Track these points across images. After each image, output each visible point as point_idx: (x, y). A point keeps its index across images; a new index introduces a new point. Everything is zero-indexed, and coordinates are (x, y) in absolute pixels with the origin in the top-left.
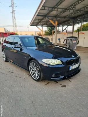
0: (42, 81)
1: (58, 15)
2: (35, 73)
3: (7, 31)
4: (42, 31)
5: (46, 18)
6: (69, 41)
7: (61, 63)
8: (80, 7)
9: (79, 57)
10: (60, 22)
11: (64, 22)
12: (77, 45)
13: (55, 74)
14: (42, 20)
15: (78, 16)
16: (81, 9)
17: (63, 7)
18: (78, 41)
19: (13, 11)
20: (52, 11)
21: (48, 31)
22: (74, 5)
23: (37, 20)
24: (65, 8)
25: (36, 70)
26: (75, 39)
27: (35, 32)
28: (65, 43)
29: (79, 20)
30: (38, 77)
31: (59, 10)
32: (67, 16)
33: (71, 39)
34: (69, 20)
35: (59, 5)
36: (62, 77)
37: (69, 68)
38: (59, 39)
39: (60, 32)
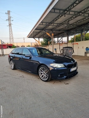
0: (50, 81)
1: (54, 28)
2: (44, 75)
3: (4, 43)
4: (39, 42)
5: (44, 31)
6: (65, 50)
7: (64, 67)
8: (73, 22)
9: (76, 62)
10: (56, 34)
11: (59, 34)
12: (73, 54)
13: (61, 75)
14: (39, 33)
15: (71, 29)
16: (73, 23)
17: (58, 22)
18: (73, 51)
19: (10, 25)
20: (49, 26)
21: (44, 42)
22: (67, 21)
23: (34, 33)
24: (60, 23)
25: (45, 73)
26: (70, 49)
27: (31, 43)
28: (62, 53)
29: (72, 33)
30: (47, 78)
31: (55, 24)
32: (62, 29)
33: (67, 49)
34: (64, 32)
35: (55, 21)
36: (65, 77)
37: (70, 70)
38: (56, 49)
39: (56, 43)
